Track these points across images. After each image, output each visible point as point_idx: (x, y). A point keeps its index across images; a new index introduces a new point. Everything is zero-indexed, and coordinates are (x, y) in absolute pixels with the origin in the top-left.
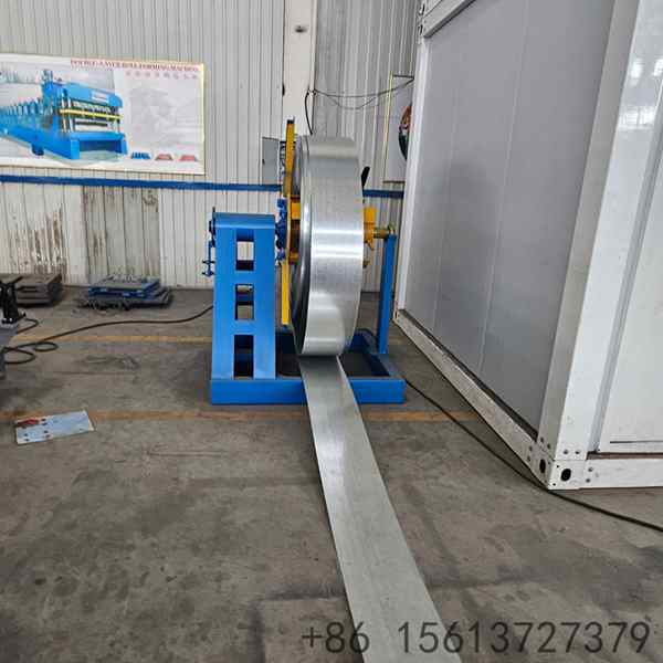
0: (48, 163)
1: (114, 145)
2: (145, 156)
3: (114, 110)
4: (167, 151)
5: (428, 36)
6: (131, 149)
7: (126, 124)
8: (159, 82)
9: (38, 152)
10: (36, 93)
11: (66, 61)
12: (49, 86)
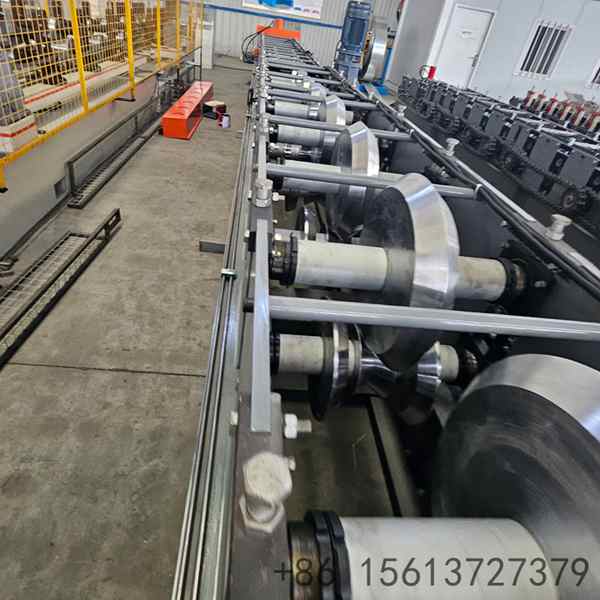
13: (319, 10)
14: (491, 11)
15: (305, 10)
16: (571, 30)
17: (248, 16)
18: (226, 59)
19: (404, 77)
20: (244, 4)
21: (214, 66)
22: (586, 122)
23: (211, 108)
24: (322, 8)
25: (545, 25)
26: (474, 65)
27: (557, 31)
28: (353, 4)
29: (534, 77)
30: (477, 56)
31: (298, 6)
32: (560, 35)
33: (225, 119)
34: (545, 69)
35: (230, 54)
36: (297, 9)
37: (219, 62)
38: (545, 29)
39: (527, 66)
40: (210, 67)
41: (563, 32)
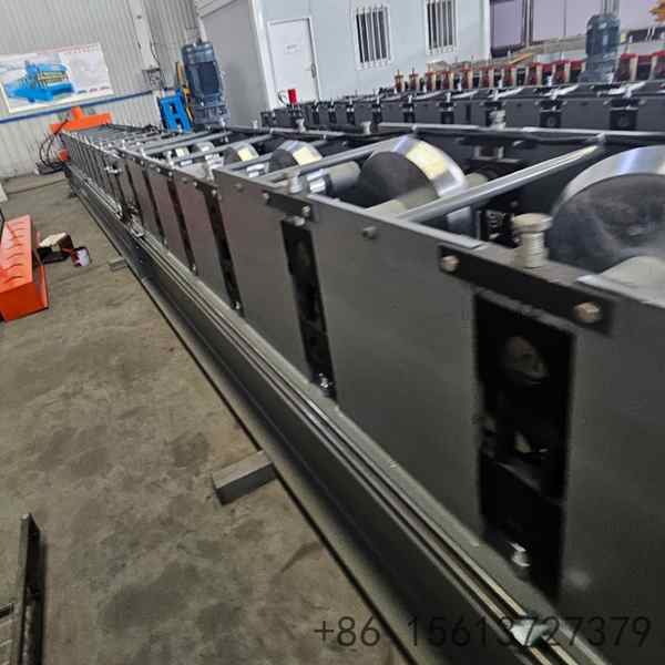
0: (37, 106)
1: (68, 90)
2: (84, 92)
3: (63, 72)
4: (94, 87)
5: (202, 18)
6: (76, 89)
7: (71, 79)
8: (82, 55)
9: (32, 101)
10: (24, 73)
11: (34, 54)
12: (28, 67)
13: (108, 84)
14: (305, 17)
15: (91, 91)
16: (386, 9)
17: (21, 122)
18: (17, 181)
19: (262, 114)
20: (11, 111)
21: (8, 194)
22: (481, 81)
23: (48, 249)
24: (111, 81)
25: (361, 12)
26: (314, 75)
27: (374, 14)
28: (189, 50)
29: (377, 64)
30: (313, 65)
31: (81, 89)
32: (379, 16)
33: (82, 255)
34: (382, 53)
35: (20, 173)
36: (80, 92)
37: (12, 187)
38: (363, 16)
39: (365, 57)
40: (5, 198)
41: (381, 13)
